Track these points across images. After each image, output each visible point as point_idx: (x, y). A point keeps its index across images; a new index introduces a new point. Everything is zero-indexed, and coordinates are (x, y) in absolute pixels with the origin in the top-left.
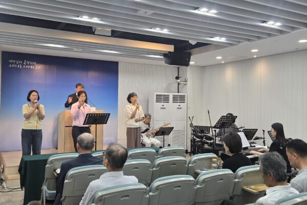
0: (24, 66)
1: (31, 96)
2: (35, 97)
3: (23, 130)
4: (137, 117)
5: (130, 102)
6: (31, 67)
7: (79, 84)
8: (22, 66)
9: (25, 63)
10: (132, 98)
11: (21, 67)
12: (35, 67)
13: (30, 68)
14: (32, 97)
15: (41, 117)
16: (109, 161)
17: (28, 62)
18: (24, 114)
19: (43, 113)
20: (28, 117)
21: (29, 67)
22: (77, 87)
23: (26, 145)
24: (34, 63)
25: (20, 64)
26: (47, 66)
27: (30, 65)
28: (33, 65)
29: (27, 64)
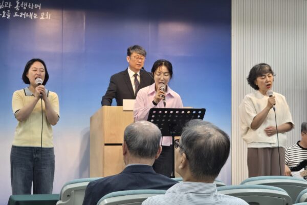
0: (16, 15)
1: (31, 71)
2: (38, 72)
3: (14, 148)
4: (270, 123)
5: (257, 88)
6: (31, 15)
7: (134, 48)
8: (12, 14)
9: (17, 7)
10: (259, 79)
11: (8, 17)
12: (39, 15)
13: (28, 18)
14: (31, 74)
15: (50, 120)
16: (187, 158)
17: (25, 5)
18: (15, 110)
19: (56, 109)
20: (24, 118)
21: (25, 15)
22: (129, 54)
23: (20, 182)
24: (36, 6)
25: (6, 9)
26: (64, 12)
27: (28, 11)
28: (35, 10)
29: (21, 10)
